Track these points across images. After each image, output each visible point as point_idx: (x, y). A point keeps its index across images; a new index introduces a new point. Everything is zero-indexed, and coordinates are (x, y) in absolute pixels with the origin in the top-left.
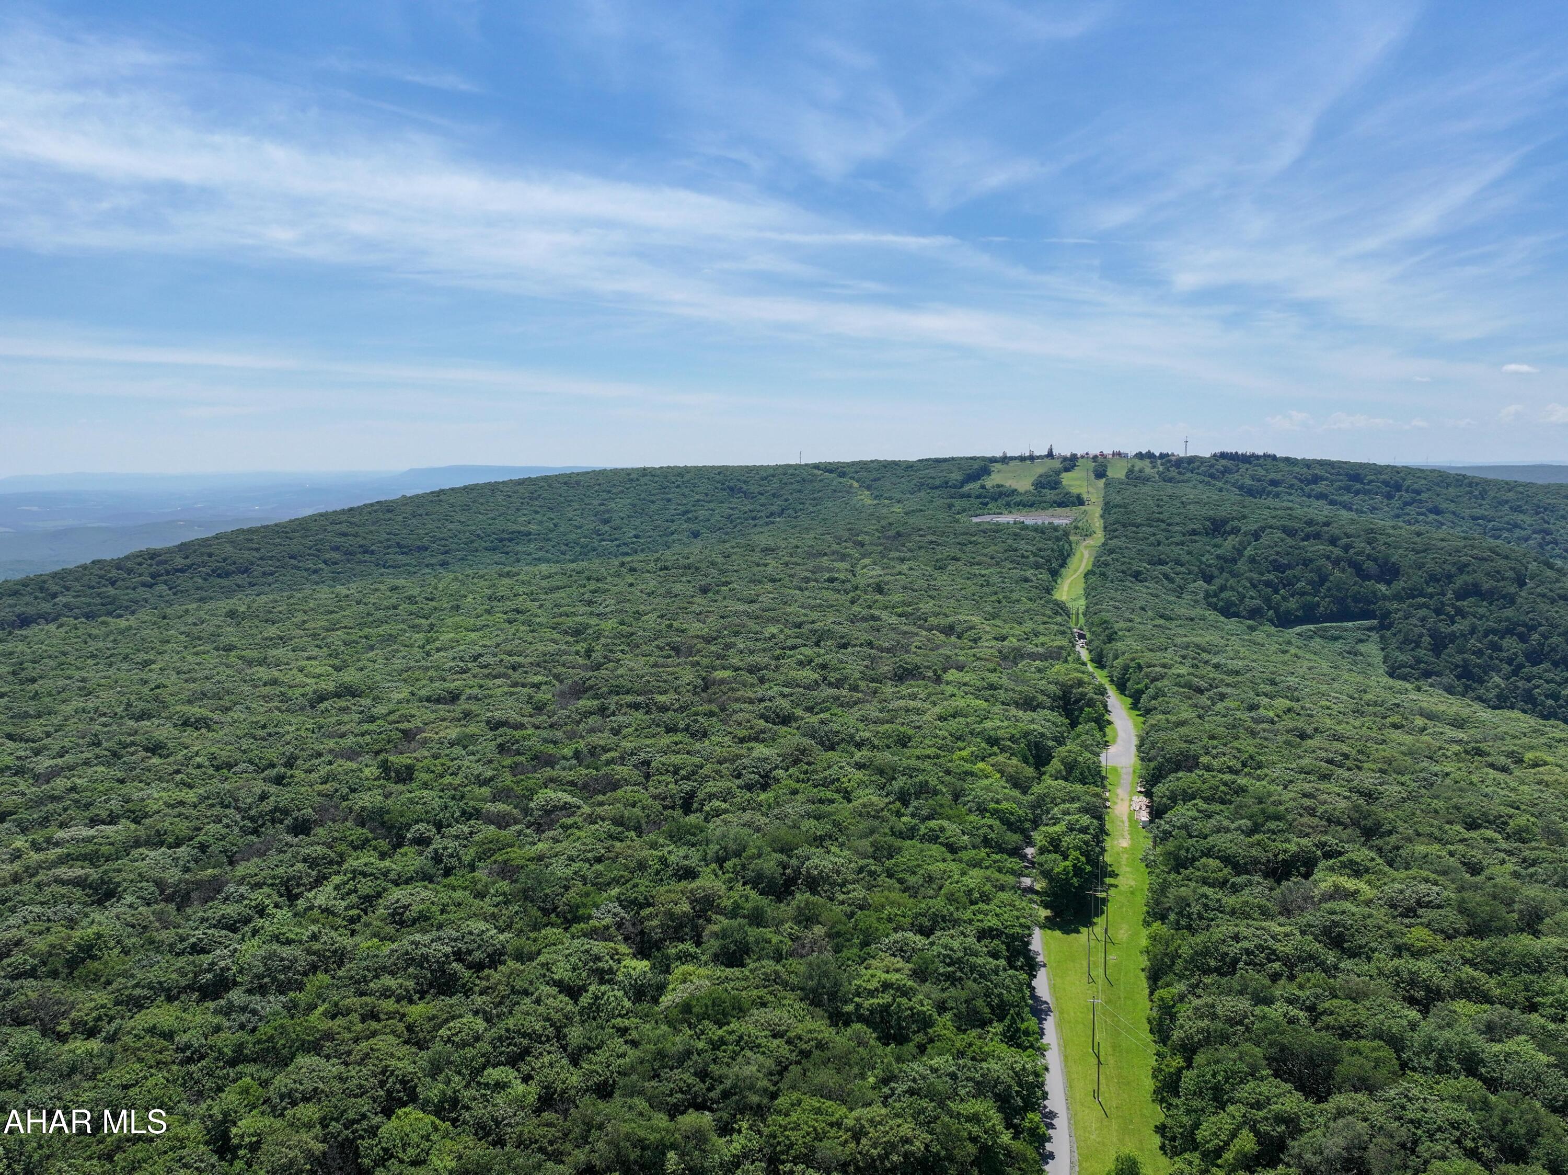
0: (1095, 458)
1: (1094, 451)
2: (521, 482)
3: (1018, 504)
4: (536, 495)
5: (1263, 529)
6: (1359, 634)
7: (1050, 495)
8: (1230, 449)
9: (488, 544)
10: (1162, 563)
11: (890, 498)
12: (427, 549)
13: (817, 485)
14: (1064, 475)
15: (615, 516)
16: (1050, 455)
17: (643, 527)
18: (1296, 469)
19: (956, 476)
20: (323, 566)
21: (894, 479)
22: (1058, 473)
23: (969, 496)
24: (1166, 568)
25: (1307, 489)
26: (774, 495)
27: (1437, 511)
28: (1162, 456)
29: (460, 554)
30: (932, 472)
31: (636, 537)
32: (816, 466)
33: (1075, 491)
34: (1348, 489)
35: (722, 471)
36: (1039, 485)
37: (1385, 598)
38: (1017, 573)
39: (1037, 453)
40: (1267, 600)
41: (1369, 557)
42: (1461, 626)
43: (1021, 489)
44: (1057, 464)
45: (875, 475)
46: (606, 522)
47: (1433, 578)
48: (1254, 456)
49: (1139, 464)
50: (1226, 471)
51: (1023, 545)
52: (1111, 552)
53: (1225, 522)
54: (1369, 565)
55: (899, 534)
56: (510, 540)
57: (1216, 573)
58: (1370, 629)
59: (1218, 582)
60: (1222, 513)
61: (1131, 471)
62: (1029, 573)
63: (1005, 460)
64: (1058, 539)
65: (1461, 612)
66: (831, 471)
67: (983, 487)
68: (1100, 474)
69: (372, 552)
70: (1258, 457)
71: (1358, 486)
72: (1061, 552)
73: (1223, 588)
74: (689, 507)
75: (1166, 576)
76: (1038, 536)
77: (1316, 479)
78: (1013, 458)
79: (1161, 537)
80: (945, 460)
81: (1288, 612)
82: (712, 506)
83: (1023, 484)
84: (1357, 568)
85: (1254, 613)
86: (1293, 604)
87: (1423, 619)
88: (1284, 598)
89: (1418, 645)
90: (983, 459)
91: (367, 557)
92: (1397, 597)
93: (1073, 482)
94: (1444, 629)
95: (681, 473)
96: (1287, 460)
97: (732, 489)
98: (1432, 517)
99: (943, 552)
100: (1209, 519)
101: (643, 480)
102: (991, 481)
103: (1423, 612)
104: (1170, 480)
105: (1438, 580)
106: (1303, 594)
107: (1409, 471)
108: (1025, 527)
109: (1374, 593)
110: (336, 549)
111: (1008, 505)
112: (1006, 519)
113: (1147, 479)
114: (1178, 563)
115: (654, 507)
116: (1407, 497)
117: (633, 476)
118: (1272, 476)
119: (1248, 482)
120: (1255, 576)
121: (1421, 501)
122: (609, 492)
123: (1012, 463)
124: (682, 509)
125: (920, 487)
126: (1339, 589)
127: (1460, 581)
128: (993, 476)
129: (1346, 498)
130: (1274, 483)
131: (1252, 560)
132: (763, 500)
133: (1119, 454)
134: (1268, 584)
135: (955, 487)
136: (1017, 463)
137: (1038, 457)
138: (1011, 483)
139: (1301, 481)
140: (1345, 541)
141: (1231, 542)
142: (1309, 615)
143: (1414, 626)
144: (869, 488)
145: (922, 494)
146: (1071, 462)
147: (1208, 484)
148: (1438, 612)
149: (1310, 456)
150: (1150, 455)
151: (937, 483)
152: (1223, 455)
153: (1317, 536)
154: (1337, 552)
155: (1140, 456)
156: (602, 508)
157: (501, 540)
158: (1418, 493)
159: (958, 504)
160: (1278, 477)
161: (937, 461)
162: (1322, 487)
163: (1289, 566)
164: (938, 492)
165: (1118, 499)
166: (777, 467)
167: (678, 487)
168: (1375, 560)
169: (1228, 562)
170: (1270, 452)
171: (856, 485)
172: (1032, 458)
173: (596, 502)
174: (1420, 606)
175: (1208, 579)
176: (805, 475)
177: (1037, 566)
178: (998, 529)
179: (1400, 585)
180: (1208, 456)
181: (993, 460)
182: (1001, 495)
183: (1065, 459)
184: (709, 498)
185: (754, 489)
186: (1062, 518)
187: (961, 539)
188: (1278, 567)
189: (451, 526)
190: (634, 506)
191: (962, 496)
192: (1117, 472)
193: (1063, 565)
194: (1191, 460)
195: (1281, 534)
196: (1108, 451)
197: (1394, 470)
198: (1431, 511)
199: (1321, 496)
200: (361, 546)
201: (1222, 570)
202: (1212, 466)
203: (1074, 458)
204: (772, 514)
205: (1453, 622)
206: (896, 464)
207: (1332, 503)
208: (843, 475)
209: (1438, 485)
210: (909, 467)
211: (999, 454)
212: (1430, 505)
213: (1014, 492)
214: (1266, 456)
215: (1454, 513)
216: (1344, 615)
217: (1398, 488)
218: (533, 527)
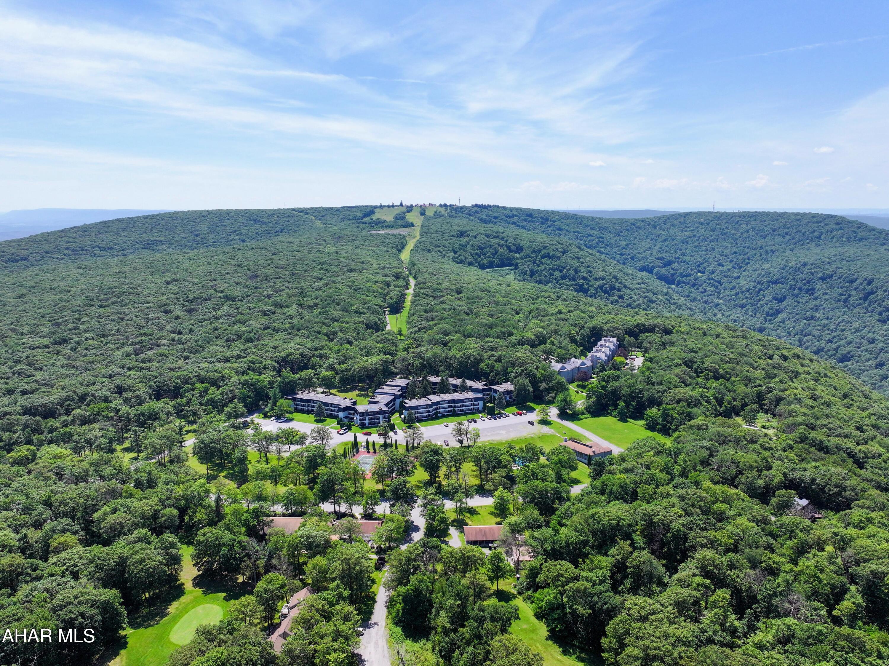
0: (421, 206)
1: (421, 203)
2: (146, 217)
3: (387, 226)
4: (157, 223)
5: (478, 235)
6: (508, 272)
7: (400, 222)
8: (480, 203)
9: (142, 246)
10: (439, 246)
11: (331, 224)
12: (113, 249)
13: (296, 219)
14: (407, 214)
15: (201, 233)
16: (401, 205)
17: (217, 237)
18: (506, 212)
19: (359, 214)
20: (63, 256)
21: (331, 216)
22: (404, 213)
23: (366, 223)
24: (440, 249)
25: (508, 220)
26: (276, 223)
27: (560, 229)
28: (451, 206)
29: (131, 251)
30: (349, 213)
31: (214, 242)
32: (294, 210)
33: (410, 221)
34: (525, 220)
35: (247, 211)
36: (396, 218)
37: (517, 259)
38: (385, 249)
39: (395, 204)
40: (476, 260)
41: (513, 244)
42: (542, 267)
43: (388, 220)
44: (404, 209)
45: (323, 214)
46: (197, 236)
47: (534, 251)
48: (489, 206)
49: (440, 209)
50: (477, 212)
51: (387, 240)
52: (420, 243)
53: (465, 232)
54: (513, 247)
55: (339, 237)
56: (153, 244)
57: (458, 250)
58: (511, 270)
59: (458, 253)
60: (465, 229)
61: (436, 212)
62: (389, 249)
63: (381, 207)
64: (401, 239)
65: (542, 263)
66: (301, 212)
67: (372, 219)
68: (423, 213)
69: (86, 250)
70: (490, 206)
71: (530, 219)
72: (402, 243)
73: (460, 255)
74: (236, 228)
75: (440, 251)
76: (393, 237)
77: (513, 216)
78: (384, 206)
79: (440, 237)
80: (354, 207)
81: (483, 264)
82: (247, 228)
83: (389, 218)
84: (509, 248)
85: (470, 264)
86: (485, 261)
87: (528, 266)
88: (482, 259)
89: (525, 274)
90: (371, 206)
91: (84, 252)
92: (521, 258)
93: (410, 217)
94: (535, 269)
95: (228, 212)
96: (504, 207)
97: (255, 220)
98: (557, 232)
99: (358, 243)
100: (459, 231)
101: (209, 216)
102: (375, 217)
103: (528, 263)
104: (452, 216)
105: (535, 252)
106: (488, 258)
107: (553, 212)
108: (388, 234)
109: (514, 257)
110: (67, 249)
111: (383, 227)
112: (382, 232)
113: (442, 216)
114: (444, 246)
115: (219, 229)
116: (549, 223)
117: (204, 214)
118: (495, 215)
119: (484, 217)
120: (472, 251)
121: (554, 225)
122: (194, 222)
123: (384, 209)
124: (233, 230)
125: (344, 219)
126: (502, 256)
127: (543, 252)
128: (376, 214)
129: (524, 224)
130: (495, 218)
131: (472, 246)
132: (271, 225)
133: (432, 205)
134: (477, 254)
135: (359, 219)
136: (387, 208)
137: (396, 206)
138: (383, 218)
139: (506, 217)
140: (506, 238)
141: (466, 239)
142: (491, 265)
143: (526, 268)
144: (320, 220)
145: (345, 222)
146: (410, 208)
147: (467, 218)
148: (534, 263)
149: (513, 206)
150: (445, 205)
151: (351, 217)
152: (476, 206)
153: (497, 237)
154: (502, 242)
155: (441, 205)
156: (193, 229)
157: (148, 244)
158: (554, 222)
159: (361, 226)
160: (498, 215)
161: (351, 208)
162: (515, 219)
163: (485, 248)
164: (352, 221)
165: (427, 224)
166: (274, 210)
167: (228, 219)
168: (515, 245)
169: (463, 247)
170: (497, 204)
171: (314, 218)
172: (393, 206)
173: (190, 227)
174: (528, 261)
175: (455, 253)
176: (289, 214)
177: (392, 247)
178: (378, 235)
179: (522, 254)
180: (470, 205)
181: (376, 207)
182: (379, 222)
183: (408, 207)
184: (244, 224)
185: (266, 220)
186: (404, 232)
187: (364, 238)
188: (481, 248)
189: (121, 238)
190: (209, 228)
191: (363, 223)
192: (430, 213)
193: (403, 248)
194: (462, 208)
195: (483, 236)
196: (427, 203)
197: (547, 212)
198: (557, 229)
199: (514, 223)
200: (80, 247)
201: (460, 249)
202: (470, 210)
203: (412, 206)
204: (277, 232)
205: (539, 266)
206: (331, 209)
207: (518, 226)
208: (307, 214)
209: (563, 218)
210: (338, 210)
211: (378, 204)
212: (558, 227)
213: (385, 221)
214: (494, 206)
215: (567, 231)
216: (503, 265)
217: (547, 220)
218: (162, 238)
